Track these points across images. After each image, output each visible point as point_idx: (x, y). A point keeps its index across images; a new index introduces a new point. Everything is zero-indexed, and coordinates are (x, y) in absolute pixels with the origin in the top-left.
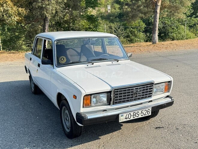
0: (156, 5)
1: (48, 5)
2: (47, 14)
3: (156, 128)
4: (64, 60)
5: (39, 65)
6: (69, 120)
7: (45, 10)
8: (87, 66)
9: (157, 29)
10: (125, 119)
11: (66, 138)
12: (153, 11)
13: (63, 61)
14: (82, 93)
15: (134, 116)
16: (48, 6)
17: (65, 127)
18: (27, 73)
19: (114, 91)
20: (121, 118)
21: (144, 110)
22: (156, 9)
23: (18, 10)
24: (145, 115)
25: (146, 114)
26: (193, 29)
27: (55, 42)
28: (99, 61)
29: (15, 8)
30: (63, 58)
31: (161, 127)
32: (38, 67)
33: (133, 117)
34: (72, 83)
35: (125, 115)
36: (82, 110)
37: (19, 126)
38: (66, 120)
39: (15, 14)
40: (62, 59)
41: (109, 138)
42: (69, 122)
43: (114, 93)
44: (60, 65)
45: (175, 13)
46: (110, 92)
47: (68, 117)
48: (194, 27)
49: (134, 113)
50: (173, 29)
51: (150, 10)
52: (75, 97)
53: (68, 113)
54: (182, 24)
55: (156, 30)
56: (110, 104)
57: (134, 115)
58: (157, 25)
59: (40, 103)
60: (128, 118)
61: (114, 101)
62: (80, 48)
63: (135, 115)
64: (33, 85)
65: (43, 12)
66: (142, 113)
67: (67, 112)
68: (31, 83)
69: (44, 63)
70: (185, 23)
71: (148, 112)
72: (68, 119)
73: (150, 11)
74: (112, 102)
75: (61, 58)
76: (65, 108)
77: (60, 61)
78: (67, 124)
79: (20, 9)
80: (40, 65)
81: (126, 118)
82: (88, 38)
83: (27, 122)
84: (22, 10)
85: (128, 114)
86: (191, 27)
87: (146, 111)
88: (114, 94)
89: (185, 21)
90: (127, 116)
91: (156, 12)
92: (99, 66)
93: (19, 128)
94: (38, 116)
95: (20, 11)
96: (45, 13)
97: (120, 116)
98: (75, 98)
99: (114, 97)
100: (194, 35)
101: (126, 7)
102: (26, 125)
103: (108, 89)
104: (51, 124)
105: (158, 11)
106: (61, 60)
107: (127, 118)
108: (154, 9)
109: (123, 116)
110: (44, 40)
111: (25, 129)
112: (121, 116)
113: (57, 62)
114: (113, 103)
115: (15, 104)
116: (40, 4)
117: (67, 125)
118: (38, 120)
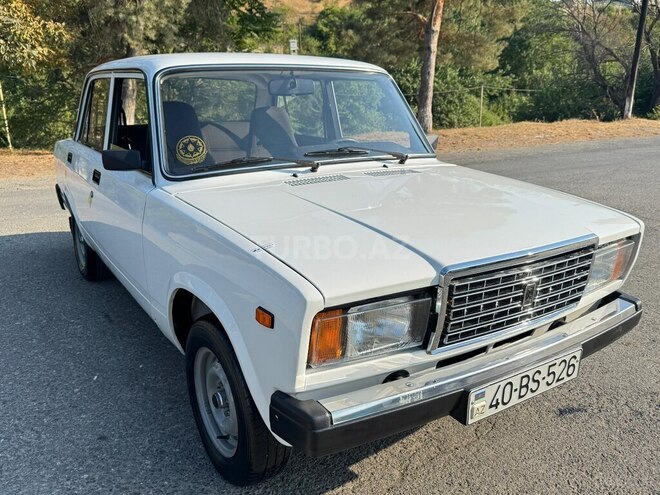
0: (429, 31)
1: (135, 13)
2: (130, 41)
3: (562, 413)
4: (196, 150)
5: (96, 178)
6: (227, 405)
7: (126, 30)
8: (295, 176)
9: (430, 94)
10: (491, 406)
11: (217, 478)
12: (417, 46)
13: (192, 153)
14: (308, 299)
15: (524, 390)
16: (134, 18)
17: (213, 435)
18: (63, 208)
19: (451, 287)
20: (476, 406)
21: (558, 362)
22: (429, 41)
23: (44, 26)
24: (558, 380)
25: (564, 375)
26: (495, 105)
27: (158, 78)
28: (336, 160)
29: (36, 23)
30: (195, 144)
31: (576, 406)
32: (96, 185)
33: (520, 397)
34: (249, 247)
35: (490, 391)
36: (305, 381)
37: (19, 419)
38: (216, 404)
39: (36, 40)
40: (191, 148)
41: (396, 473)
42: (227, 414)
43: (450, 295)
44: (180, 171)
45: (475, 54)
46: (431, 291)
47: (223, 392)
48: (500, 99)
49: (522, 378)
50: (450, 102)
51: (409, 44)
52: (266, 318)
53: (222, 376)
54: (471, 92)
55: (427, 98)
56: (424, 347)
57: (521, 387)
58: (431, 84)
59: (107, 316)
60: (500, 401)
61: (445, 332)
62: (248, 124)
63: (527, 386)
64: (82, 251)
65: (120, 35)
66: (549, 375)
67: (217, 369)
68: (77, 240)
69: (111, 163)
70: (480, 89)
71: (569, 366)
72: (225, 399)
73: (411, 48)
74: (434, 338)
75: (186, 145)
76: (208, 355)
77: (179, 157)
78: (222, 422)
79: (51, 25)
80: (99, 174)
81: (494, 403)
82: (289, 72)
83: (54, 400)
84: (56, 29)
85: (503, 384)
86: (492, 98)
87: (563, 363)
88: (449, 299)
89: (481, 84)
90: (499, 396)
91: (429, 48)
92: (342, 177)
93: (17, 430)
94: (96, 371)
95: (52, 30)
96: (126, 35)
97: (472, 397)
98: (268, 321)
99: (448, 312)
100: (499, 118)
101: (351, 32)
102: (48, 413)
103: (425, 276)
104: (149, 405)
105: (434, 46)
106: (187, 152)
107: (498, 403)
108: (420, 42)
109: (482, 395)
110: (116, 79)
111: (39, 437)
112: (477, 397)
113: (169, 161)
114: (443, 337)
115: (16, 319)
116: (110, 12)
117: (221, 425)
118: (96, 392)
